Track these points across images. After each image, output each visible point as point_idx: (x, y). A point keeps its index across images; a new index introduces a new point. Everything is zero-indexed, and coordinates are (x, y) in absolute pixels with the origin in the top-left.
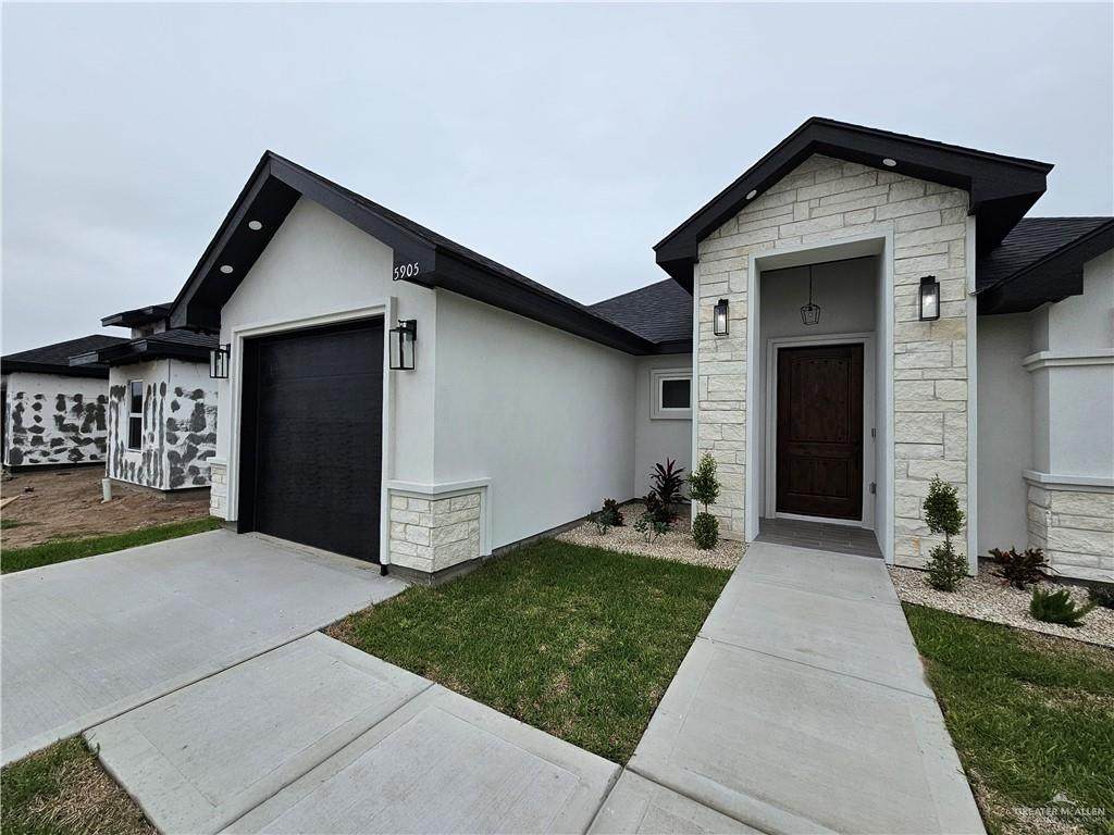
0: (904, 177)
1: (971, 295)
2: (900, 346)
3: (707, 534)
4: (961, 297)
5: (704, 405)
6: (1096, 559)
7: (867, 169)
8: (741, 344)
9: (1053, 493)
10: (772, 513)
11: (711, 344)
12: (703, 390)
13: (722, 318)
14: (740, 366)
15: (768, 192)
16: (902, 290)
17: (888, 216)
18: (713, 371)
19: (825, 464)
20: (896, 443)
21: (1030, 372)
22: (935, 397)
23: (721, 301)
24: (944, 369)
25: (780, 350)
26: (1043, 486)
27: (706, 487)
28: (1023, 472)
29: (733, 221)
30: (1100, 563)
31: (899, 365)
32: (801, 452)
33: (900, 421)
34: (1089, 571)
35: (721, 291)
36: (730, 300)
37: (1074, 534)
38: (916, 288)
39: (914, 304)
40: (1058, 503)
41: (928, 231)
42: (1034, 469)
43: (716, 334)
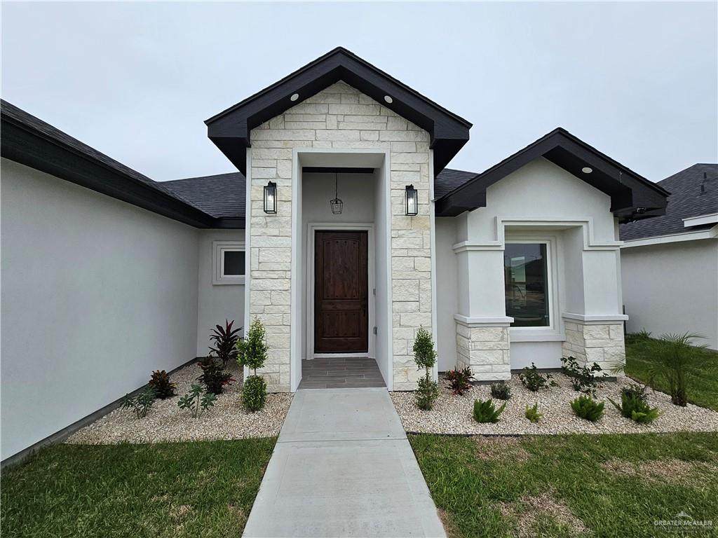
0: (396, 114)
1: (432, 201)
2: (395, 232)
3: (255, 398)
4: (427, 202)
5: (256, 274)
6: (489, 367)
7: (374, 102)
8: (287, 222)
9: (472, 329)
10: (312, 356)
11: (261, 220)
12: (255, 260)
13: (270, 198)
14: (286, 241)
15: (308, 101)
16: (395, 193)
17: (387, 139)
18: (263, 244)
19: (346, 314)
20: (393, 302)
21: (456, 254)
22: (415, 269)
23: (270, 183)
24: (419, 250)
25: (317, 232)
26: (466, 325)
27: (256, 353)
28: (454, 316)
29: (280, 117)
30: (492, 369)
31: (394, 246)
32: (330, 307)
33: (396, 286)
34: (488, 374)
35: (270, 175)
36: (278, 184)
37: (482, 353)
38: (403, 192)
39: (402, 204)
40: (475, 335)
41: (409, 154)
42: (459, 313)
43: (266, 212)
